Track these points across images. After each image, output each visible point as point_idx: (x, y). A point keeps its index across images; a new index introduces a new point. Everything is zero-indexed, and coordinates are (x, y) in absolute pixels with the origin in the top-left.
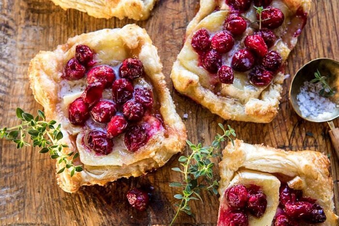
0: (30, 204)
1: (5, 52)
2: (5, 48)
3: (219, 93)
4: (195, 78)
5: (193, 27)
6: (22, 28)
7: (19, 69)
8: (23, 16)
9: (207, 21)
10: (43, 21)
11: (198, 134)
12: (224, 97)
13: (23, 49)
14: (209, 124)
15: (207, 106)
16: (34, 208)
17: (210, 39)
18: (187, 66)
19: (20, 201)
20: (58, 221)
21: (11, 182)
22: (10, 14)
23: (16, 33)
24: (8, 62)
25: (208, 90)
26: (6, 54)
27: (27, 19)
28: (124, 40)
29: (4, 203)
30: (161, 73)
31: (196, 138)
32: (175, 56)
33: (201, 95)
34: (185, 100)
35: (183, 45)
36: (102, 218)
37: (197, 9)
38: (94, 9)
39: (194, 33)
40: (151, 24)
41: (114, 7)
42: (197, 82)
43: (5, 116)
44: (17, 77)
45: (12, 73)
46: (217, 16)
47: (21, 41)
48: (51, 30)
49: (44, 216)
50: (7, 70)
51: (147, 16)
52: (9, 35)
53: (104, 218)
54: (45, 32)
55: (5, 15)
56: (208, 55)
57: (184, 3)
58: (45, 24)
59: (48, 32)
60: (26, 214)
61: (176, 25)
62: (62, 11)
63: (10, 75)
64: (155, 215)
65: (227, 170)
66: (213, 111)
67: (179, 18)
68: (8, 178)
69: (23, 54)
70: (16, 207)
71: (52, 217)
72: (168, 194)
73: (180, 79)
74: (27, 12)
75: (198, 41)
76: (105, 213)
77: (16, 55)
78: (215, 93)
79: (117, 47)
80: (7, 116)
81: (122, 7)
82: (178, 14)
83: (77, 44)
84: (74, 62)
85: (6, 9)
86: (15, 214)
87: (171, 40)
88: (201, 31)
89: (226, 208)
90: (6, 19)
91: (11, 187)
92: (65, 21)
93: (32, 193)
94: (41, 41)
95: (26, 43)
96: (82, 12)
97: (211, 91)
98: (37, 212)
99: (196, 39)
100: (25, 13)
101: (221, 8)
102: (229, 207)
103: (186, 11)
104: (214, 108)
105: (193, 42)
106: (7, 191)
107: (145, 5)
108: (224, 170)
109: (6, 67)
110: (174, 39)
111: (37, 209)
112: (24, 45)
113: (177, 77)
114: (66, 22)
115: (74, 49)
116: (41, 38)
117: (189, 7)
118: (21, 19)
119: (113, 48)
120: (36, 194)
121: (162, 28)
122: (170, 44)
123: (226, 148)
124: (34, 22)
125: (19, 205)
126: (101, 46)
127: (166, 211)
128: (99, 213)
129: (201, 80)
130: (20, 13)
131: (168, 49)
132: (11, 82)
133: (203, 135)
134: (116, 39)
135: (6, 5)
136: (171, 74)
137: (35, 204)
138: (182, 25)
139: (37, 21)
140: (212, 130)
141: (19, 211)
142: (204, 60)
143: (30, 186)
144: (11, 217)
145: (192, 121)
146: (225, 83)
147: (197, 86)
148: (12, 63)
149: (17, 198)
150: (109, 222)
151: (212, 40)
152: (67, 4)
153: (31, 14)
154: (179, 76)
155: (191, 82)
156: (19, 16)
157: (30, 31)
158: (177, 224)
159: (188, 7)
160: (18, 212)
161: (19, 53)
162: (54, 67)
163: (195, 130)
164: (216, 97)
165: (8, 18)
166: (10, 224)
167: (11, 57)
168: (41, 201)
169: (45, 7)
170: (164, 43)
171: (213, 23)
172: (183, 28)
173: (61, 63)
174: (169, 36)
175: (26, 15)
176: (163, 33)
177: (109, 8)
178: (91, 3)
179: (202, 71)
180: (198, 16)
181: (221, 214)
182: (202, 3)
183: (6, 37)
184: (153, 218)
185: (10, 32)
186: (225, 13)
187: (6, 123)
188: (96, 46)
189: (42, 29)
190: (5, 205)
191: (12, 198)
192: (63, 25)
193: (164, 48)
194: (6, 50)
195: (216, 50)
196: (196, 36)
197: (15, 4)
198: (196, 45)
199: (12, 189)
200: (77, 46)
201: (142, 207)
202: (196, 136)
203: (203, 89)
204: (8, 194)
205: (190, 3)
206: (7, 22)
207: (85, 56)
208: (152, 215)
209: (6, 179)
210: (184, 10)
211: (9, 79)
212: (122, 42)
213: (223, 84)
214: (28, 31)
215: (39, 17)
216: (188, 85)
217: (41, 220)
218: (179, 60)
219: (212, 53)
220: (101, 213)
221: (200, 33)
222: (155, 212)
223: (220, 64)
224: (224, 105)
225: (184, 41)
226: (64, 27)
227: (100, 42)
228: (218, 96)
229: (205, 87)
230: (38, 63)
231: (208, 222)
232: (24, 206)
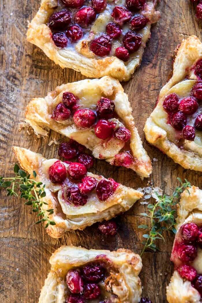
0: (23, 222)
1: (11, 98)
2: (12, 96)
3: (181, 147)
4: (164, 133)
5: (166, 90)
6: (27, 80)
7: (21, 113)
8: (28, 70)
9: (177, 87)
10: (44, 75)
11: (162, 178)
12: (186, 151)
13: (26, 97)
14: (172, 171)
15: (171, 157)
16: (26, 225)
17: (179, 102)
18: (157, 123)
19: (16, 219)
20: (44, 238)
21: (9, 204)
22: (18, 68)
23: (21, 84)
24: (14, 107)
25: (173, 144)
26: (13, 100)
27: (31, 73)
29: (3, 219)
31: (160, 181)
32: (149, 113)
33: (167, 148)
34: (154, 150)
35: (156, 105)
36: (79, 239)
37: (171, 75)
38: (87, 70)
39: (166, 97)
40: (131, 85)
41: (103, 71)
42: (165, 136)
43: (9, 150)
44: (20, 120)
45: (16, 115)
46: (186, 83)
47: (24, 90)
48: (50, 83)
49: (33, 233)
50: (12, 113)
51: (128, 78)
52: (16, 85)
53: (81, 239)
54: (45, 85)
55: (14, 68)
56: (176, 116)
57: (160, 70)
58: (45, 78)
59: (47, 85)
60: (20, 231)
61: (152, 88)
62: (60, 68)
63: (15, 117)
64: (121, 241)
65: (183, 210)
66: (176, 161)
67: (154, 82)
68: (8, 200)
69: (26, 101)
70: (12, 224)
71: (39, 234)
72: (133, 225)
73: (151, 134)
74: (32, 67)
75: (169, 103)
76: (81, 235)
77: (20, 101)
78: (179, 147)
80: (10, 151)
81: (110, 71)
82: (154, 78)
83: (64, 92)
84: (62, 106)
85: (14, 63)
86: (10, 229)
87: (146, 99)
88: (172, 95)
89: (180, 240)
90: (14, 72)
91: (9, 207)
92: (62, 77)
93: (26, 214)
94: (41, 92)
95: (29, 93)
96: (76, 71)
97: (176, 144)
98: (28, 229)
99: (167, 102)
100: (30, 68)
101: (191, 77)
102: (182, 240)
103: (161, 76)
104: (176, 158)
105: (164, 104)
106: (6, 210)
107: (128, 70)
108: (180, 209)
109: (12, 111)
110: (149, 98)
111: (29, 227)
112: (27, 94)
113: (149, 131)
114: (62, 78)
115: (61, 95)
116: (41, 89)
117: (164, 73)
118: (26, 72)
119: (93, 95)
120: (28, 214)
121: (140, 89)
122: (145, 102)
123: (184, 192)
124: (36, 75)
125: (14, 222)
127: (131, 238)
128: (77, 235)
129: (168, 135)
130: (26, 68)
131: (143, 107)
132: (15, 123)
133: (166, 179)
134: (95, 88)
135: (15, 59)
136: (144, 128)
137: (27, 223)
138: (157, 88)
139: (39, 75)
140: (174, 176)
141: (14, 227)
142: (172, 120)
143: (24, 208)
144: (7, 232)
145: (158, 168)
146: (188, 140)
147: (164, 140)
148: (17, 108)
149: (13, 217)
150: (84, 243)
151: (180, 104)
152: (66, 64)
153: (35, 69)
154: (151, 131)
155: (160, 137)
156: (25, 70)
157: (33, 83)
158: (139, 249)
159: (163, 73)
160: (13, 228)
161: (23, 100)
162: (45, 110)
163: (160, 175)
164: (180, 150)
165: (16, 71)
166: (6, 236)
167: (16, 103)
168: (32, 221)
169: (46, 64)
170: (140, 102)
171: (182, 89)
172: (157, 90)
174: (145, 96)
175: (30, 70)
176: (140, 93)
177: (99, 71)
178: (85, 65)
179: (169, 127)
180: (171, 82)
181: (175, 245)
182: (175, 71)
183: (13, 86)
184: (120, 243)
185: (17, 82)
186: (192, 82)
187: (9, 156)
189: (43, 82)
190: (3, 221)
191: (9, 216)
192: (59, 80)
193: (140, 106)
194: (13, 97)
195: (182, 112)
196: (167, 99)
197: (23, 60)
198: (167, 107)
199: (10, 209)
200: (64, 94)
201: (113, 232)
202: (160, 180)
203: (169, 142)
204: (7, 213)
205: (165, 70)
206: (15, 74)
208: (119, 240)
209: (5, 201)
210: (160, 75)
211: (14, 121)
213: (185, 140)
214: (31, 83)
215: (41, 71)
216: (157, 139)
217: (31, 236)
218: (152, 117)
219: (179, 114)
220: (79, 235)
221: (171, 97)
222: (122, 238)
223: (185, 123)
224: (185, 157)
225: (157, 101)
226: (60, 82)
228: (181, 149)
229: (171, 141)
231: (164, 251)
232: (18, 224)
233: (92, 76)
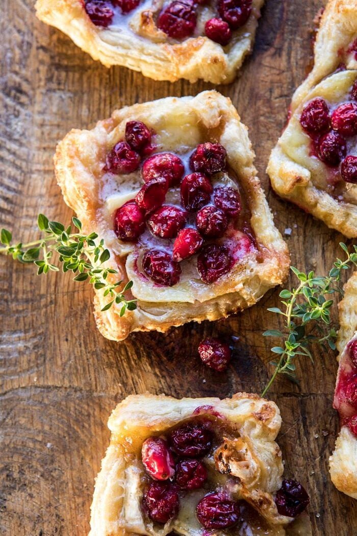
0: (53, 358)
1: (16, 129)
2: (16, 124)
3: (340, 198)
4: (305, 174)
5: (303, 95)
6: (42, 93)
7: (36, 156)
8: (43, 75)
9: (326, 85)
10: (73, 82)
11: (306, 259)
12: (348, 204)
13: (42, 125)
14: (323, 244)
15: (321, 217)
16: (59, 363)
17: (330, 114)
18: (292, 156)
19: (39, 353)
20: (94, 383)
21: (25, 325)
22: (23, 72)
23: (32, 102)
24: (21, 145)
25: (323, 192)
26: (18, 133)
27: (49, 79)
28: (199, 115)
29: (16, 355)
30: (253, 166)
31: (304, 265)
32: (273, 139)
33: (313, 201)
34: (287, 208)
35: (286, 123)
36: (160, 381)
37: (310, 67)
38: (153, 66)
39: (305, 106)
40: (237, 90)
41: (184, 64)
42: (308, 179)
43: (17, 225)
44: (34, 168)
45: (27, 161)
46: (340, 78)
47: (40, 113)
48: (85, 97)
49: (74, 376)
50: (19, 157)
51: (232, 77)
52: (22, 104)
53: (163, 381)
54: (76, 101)
55: (16, 73)
56: (326, 140)
57: (289, 58)
58: (77, 87)
59: (81, 101)
60: (48, 372)
61: (277, 92)
62: (102, 69)
63: (24, 164)
64: (239, 379)
65: (350, 313)
66: (331, 224)
67: (280, 81)
68: (22, 319)
69: (43, 133)
70: (33, 362)
71: (85, 378)
72: (259, 349)
73: (282, 175)
74: (49, 70)
75: (311, 117)
76: (164, 373)
77: (32, 135)
78: (335, 198)
79: (188, 125)
80: (20, 227)
81: (197, 65)
82: (278, 75)
83: (128, 120)
85: (17, 64)
86: (31, 371)
87: (267, 115)
88: (315, 102)
89: (349, 369)
90: (17, 79)
91: (26, 332)
92: (107, 83)
93: (57, 342)
94: (70, 114)
95: (47, 117)
96: (132, 71)
97: (329, 193)
98: (64, 369)
99: (308, 114)
100: (47, 71)
101: (348, 67)
102: (353, 368)
103: (292, 71)
104: (332, 219)
105: (303, 119)
106: (19, 337)
107: (230, 60)
108: (345, 313)
109: (18, 152)
110: (272, 113)
111: (64, 364)
112: (44, 120)
113: (277, 172)
114: (108, 86)
115: (122, 127)
116: (70, 110)
117: (297, 63)
118: (40, 80)
119: (182, 127)
120: (62, 342)
121: (254, 96)
122: (265, 121)
123: (349, 281)
124: (59, 84)
125: (37, 359)
126: (164, 123)
127: (256, 374)
128: (155, 374)
129: (313, 177)
130: (38, 71)
131: (263, 130)
132: (25, 175)
133: (313, 261)
134: (187, 113)
135: (17, 57)
136: (268, 168)
137: (61, 358)
138: (286, 92)
139: (65, 84)
140: (328, 254)
141: (37, 367)
142: (319, 148)
143: (54, 332)
144: (25, 376)
145: (298, 240)
146: (352, 182)
147: (306, 187)
148: (27, 147)
149: (34, 349)
150: (169, 387)
151: (332, 117)
152: (113, 58)
153: (56, 73)
154: (281, 170)
155: (299, 180)
156: (37, 75)
157: (54, 99)
158: (273, 393)
159: (295, 64)
160: (36, 369)
161: (37, 131)
162: (94, 154)
163: (302, 253)
164: (337, 204)
165: (21, 78)
166: (24, 385)
167: (25, 138)
168: (70, 355)
169: (77, 62)
170: (256, 121)
171: (334, 89)
172: (286, 96)
173: (103, 149)
174: (265, 109)
175: (47, 74)
176: (255, 104)
177: (177, 65)
178: (150, 57)
179: (315, 163)
180: (312, 77)
181: (340, 379)
182: (318, 58)
183: (18, 107)
184: (237, 383)
185: (24, 99)
186: (352, 74)
187: (18, 237)
188: (156, 124)
189: (72, 95)
190: (17, 357)
191: (27, 348)
192: (103, 90)
193: (256, 127)
194: (17, 126)
195: (338, 132)
196: (308, 110)
197: (31, 56)
198: (307, 124)
199: (27, 334)
200: (128, 124)
201: (221, 366)
202: (303, 263)
203: (315, 190)
204: (21, 342)
205: (299, 58)
206: (20, 84)
207: (141, 137)
208: (234, 379)
209: (17, 320)
210: (289, 68)
211: (23, 171)
212: (196, 118)
213: (347, 183)
214: (50, 99)
215: (67, 76)
216: (293, 185)
217: (70, 381)
218: (280, 146)
219: (332, 135)
220: (158, 373)
221: (315, 105)
222: (239, 373)
223: (344, 152)
224: (347, 215)
225: (288, 117)
226: (105, 93)
227: (162, 118)
228: (339, 201)
229: (319, 188)
230: (70, 147)
231: (319, 392)
232: (45, 361)
233: (164, 76)
